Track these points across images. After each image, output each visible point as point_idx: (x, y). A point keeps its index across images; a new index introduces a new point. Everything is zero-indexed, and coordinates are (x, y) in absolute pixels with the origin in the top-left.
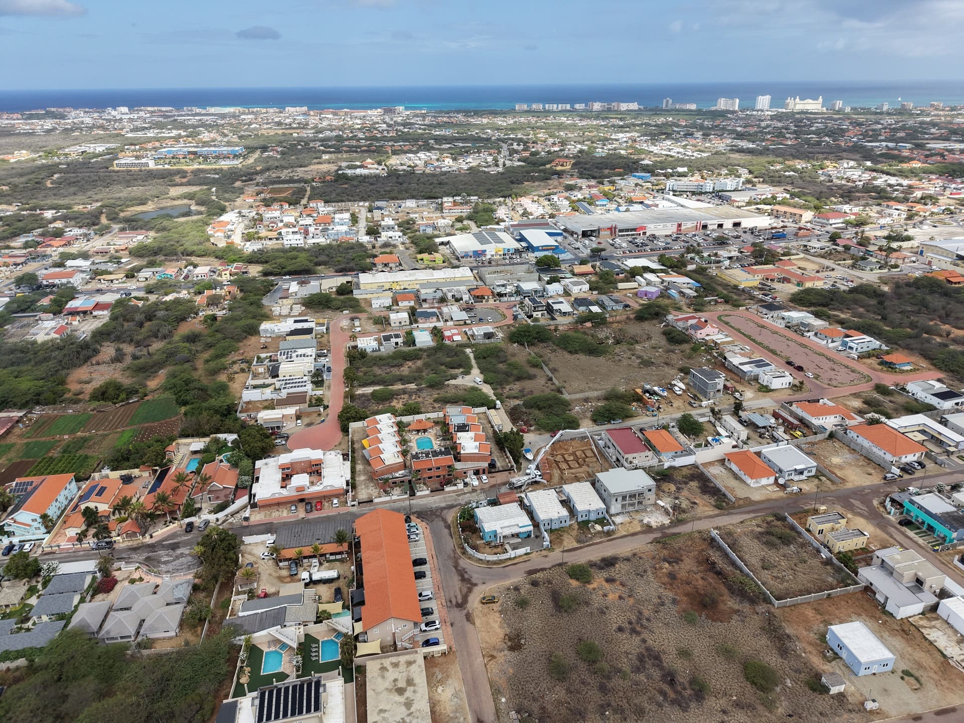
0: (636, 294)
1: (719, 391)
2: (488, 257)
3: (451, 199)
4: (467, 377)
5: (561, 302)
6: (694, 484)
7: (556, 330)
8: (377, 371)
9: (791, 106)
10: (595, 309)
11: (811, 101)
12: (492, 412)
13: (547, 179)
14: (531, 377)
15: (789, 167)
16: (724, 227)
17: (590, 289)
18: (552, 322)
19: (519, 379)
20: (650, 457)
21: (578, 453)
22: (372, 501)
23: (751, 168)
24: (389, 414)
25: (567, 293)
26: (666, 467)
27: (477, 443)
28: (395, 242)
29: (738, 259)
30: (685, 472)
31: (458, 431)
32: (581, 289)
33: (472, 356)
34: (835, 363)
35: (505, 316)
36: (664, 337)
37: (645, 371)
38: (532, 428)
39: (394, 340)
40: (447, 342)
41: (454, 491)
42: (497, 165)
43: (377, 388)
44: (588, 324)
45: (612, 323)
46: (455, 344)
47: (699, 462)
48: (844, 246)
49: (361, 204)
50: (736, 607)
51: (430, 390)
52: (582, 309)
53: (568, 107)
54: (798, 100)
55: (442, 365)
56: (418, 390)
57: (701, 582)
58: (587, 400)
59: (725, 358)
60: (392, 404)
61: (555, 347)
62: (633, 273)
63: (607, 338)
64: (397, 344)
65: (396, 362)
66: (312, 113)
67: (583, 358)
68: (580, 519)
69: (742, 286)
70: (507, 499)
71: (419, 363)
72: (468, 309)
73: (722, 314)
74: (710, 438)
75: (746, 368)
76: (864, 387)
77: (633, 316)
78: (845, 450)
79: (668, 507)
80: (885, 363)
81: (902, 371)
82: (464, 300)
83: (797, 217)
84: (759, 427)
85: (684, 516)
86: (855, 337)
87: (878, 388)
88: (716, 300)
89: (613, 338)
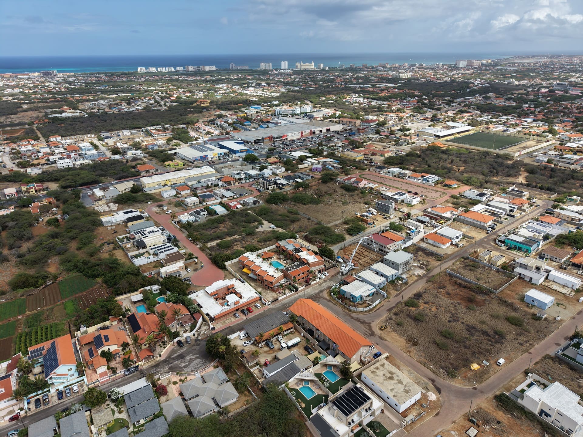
0: (311, 170)
1: (393, 210)
3: (152, 128)
4: (264, 226)
5: (278, 179)
6: (420, 253)
7: (287, 194)
8: (207, 232)
10: (299, 180)
11: (309, 64)
12: (298, 241)
13: (201, 112)
14: (298, 220)
15: (329, 98)
16: (323, 132)
17: (286, 170)
18: (282, 190)
19: (292, 222)
20: (396, 245)
22: (277, 299)
23: (309, 100)
24: (249, 252)
25: (276, 174)
26: (403, 248)
27: (312, 256)
28: (140, 157)
29: (345, 147)
30: (412, 248)
31: (296, 252)
32: (280, 171)
33: (255, 215)
34: (427, 189)
35: (252, 191)
36: (343, 190)
37: (349, 206)
39: (202, 214)
40: (235, 209)
41: (317, 283)
42: (160, 106)
43: (217, 242)
44: (301, 189)
45: (312, 186)
46: (241, 210)
47: (415, 242)
48: (385, 136)
49: (89, 136)
50: (483, 298)
51: (249, 237)
52: (292, 181)
53: (172, 69)
54: (302, 63)
55: (243, 222)
56: (242, 238)
57: (461, 293)
58: (336, 226)
59: (382, 194)
61: (294, 203)
62: (301, 160)
63: (312, 195)
65: (215, 225)
67: (313, 206)
68: (391, 280)
69: (357, 159)
70: (350, 280)
71: (228, 224)
72: (227, 189)
73: (360, 174)
74: (409, 232)
75: (396, 197)
76: (447, 197)
77: (320, 181)
78: (463, 225)
79: (419, 265)
80: (446, 186)
81: (455, 188)
82: (220, 185)
83: (353, 123)
84: (425, 222)
85: (429, 268)
86: (427, 176)
87: (453, 197)
88: (352, 168)
89: (316, 194)
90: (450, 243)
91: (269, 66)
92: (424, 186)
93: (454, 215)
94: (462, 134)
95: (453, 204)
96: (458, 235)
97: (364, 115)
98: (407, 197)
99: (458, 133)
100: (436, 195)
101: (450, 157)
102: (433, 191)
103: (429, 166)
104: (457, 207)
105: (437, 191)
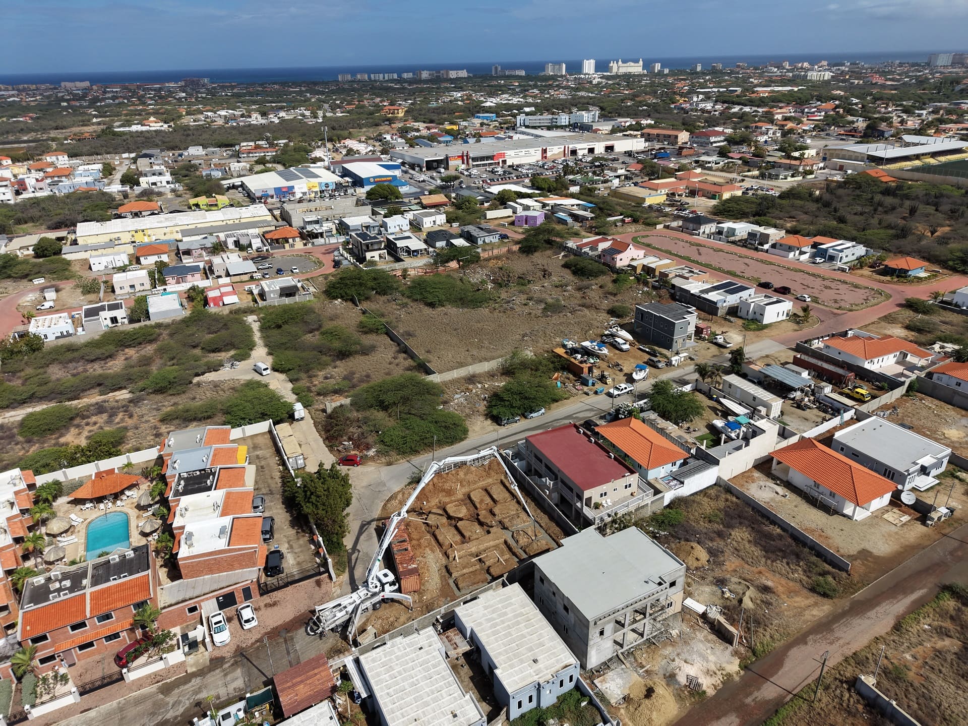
0: (512, 223)
1: (689, 337)
2: (298, 195)
3: (252, 144)
4: (241, 365)
5: (409, 237)
6: (740, 535)
7: (404, 276)
8: (56, 373)
9: (615, 70)
10: (460, 242)
11: (632, 64)
12: (283, 430)
13: (377, 125)
14: (366, 351)
15: (640, 102)
16: (596, 152)
17: (448, 221)
18: (397, 265)
19: (343, 355)
20: (634, 488)
21: (475, 497)
23: (601, 105)
24: (16, 472)
25: (416, 226)
26: (666, 502)
27: (227, 521)
28: (161, 190)
29: (627, 178)
30: (708, 506)
31: (186, 492)
32: (435, 221)
33: (256, 327)
34: (824, 279)
35: (320, 263)
36: (568, 271)
37: (555, 319)
38: (371, 453)
39: (106, 315)
40: (212, 309)
41: (155, 678)
42: (316, 117)
43: (39, 408)
44: (454, 264)
45: (488, 260)
46: (226, 311)
47: (726, 477)
48: (740, 159)
49: (125, 155)
51: (159, 397)
52: (440, 244)
53: (395, 76)
54: (620, 63)
55: (194, 347)
56: (131, 401)
58: (471, 379)
59: (673, 286)
60: (62, 440)
61: (405, 300)
62: (502, 200)
63: (483, 282)
64: (114, 320)
65: (98, 352)
66: (95, 87)
67: (452, 310)
68: (515, 713)
69: (648, 203)
71: (149, 349)
72: (260, 258)
73: (636, 235)
74: (719, 423)
75: (713, 296)
76: (889, 307)
77: (516, 248)
78: (950, 412)
79: (715, 614)
80: (887, 271)
81: (920, 280)
82: (254, 247)
83: (672, 139)
84: (793, 389)
85: (763, 638)
86: (829, 244)
87: (911, 305)
88: (623, 221)
89: (493, 281)
90: (887, 497)
91: (560, 69)
92: (816, 272)
93: (912, 368)
94: (943, 159)
95: (908, 328)
96: (927, 461)
97: (703, 127)
98: (751, 296)
99: (934, 155)
100: (849, 297)
101: (907, 203)
102: (843, 287)
103: (842, 220)
104: (923, 338)
105: (856, 287)
